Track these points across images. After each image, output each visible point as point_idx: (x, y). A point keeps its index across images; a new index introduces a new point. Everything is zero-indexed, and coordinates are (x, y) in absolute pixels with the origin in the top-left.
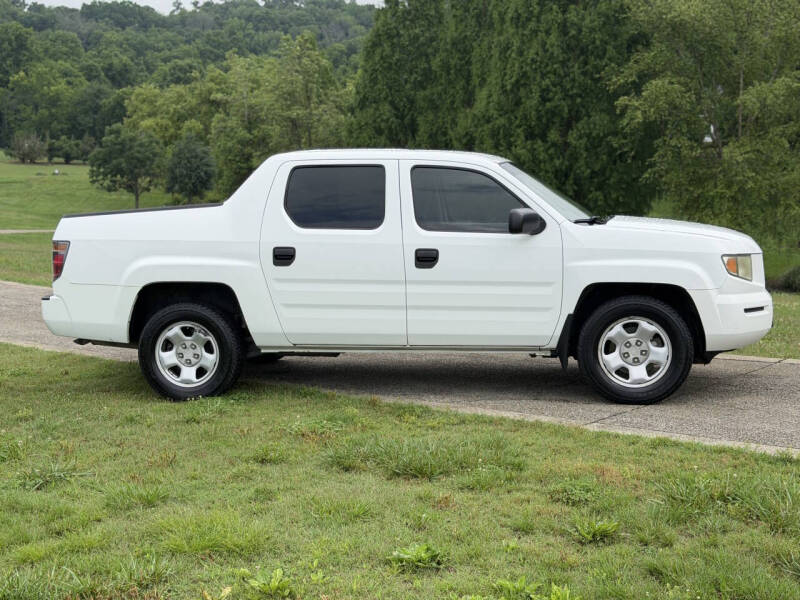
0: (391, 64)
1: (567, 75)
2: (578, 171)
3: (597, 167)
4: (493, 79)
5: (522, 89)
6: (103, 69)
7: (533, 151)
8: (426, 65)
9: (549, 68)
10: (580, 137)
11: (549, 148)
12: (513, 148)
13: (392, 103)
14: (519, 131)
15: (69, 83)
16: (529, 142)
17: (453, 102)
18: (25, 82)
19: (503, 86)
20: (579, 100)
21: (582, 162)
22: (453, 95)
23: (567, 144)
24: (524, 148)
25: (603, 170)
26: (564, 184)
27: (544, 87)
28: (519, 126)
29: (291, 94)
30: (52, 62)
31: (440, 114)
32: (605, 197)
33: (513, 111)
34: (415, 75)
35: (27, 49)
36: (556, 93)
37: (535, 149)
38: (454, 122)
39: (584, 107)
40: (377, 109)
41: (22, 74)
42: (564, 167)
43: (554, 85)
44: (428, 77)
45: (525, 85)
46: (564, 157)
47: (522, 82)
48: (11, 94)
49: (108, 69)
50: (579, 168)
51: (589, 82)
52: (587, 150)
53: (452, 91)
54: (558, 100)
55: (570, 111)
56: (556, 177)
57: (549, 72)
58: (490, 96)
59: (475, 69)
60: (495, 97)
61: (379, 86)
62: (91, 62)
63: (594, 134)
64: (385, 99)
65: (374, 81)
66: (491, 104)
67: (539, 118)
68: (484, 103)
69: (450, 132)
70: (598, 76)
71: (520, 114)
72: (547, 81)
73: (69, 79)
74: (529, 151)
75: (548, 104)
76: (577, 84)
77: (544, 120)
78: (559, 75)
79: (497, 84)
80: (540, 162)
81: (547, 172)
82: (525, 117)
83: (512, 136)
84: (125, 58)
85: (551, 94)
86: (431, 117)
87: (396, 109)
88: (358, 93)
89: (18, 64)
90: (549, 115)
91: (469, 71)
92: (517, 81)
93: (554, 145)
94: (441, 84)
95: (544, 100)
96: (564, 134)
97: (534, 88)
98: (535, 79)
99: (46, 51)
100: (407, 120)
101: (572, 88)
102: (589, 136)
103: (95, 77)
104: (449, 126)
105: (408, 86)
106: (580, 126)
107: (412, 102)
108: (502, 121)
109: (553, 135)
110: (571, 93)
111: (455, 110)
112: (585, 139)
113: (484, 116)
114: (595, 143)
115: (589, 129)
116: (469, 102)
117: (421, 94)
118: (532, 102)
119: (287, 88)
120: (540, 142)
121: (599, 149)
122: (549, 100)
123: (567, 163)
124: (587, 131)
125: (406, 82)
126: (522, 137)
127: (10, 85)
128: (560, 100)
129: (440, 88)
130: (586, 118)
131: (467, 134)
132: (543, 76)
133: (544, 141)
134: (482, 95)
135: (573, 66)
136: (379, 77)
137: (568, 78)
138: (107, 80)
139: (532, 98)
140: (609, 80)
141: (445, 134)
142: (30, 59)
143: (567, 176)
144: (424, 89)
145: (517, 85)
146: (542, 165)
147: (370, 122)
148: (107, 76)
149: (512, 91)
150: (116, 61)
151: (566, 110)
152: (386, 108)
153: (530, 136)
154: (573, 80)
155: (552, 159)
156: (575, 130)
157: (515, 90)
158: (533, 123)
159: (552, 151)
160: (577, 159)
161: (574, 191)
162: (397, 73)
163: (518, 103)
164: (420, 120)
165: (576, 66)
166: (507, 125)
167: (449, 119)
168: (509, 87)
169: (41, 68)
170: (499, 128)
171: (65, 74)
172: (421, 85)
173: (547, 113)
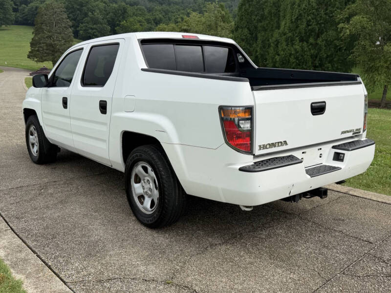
0: (248, 13)
1: (318, 14)
2: (321, 55)
3: (329, 54)
4: (288, 17)
5: (299, 21)
6: (153, 20)
7: (302, 47)
8: (263, 13)
9: (311, 12)
10: (323, 41)
11: (309, 46)
12: (294, 46)
13: (248, 28)
14: (297, 38)
15: (141, 25)
16: (301, 43)
17: (272, 28)
18: (126, 25)
19: (292, 20)
20: (323, 25)
21: (323, 51)
22: (272, 25)
23: (317, 44)
24: (299, 45)
25: (332, 55)
26: (315, 60)
27: (308, 20)
28: (297, 36)
29: (210, 26)
30: (136, 17)
31: (267, 33)
32: (332, 66)
33: (295, 30)
34: (258, 17)
35: (127, 13)
36: (313, 22)
37: (303, 46)
38: (272, 35)
39: (325, 28)
40: (242, 31)
41: (125, 22)
42: (315, 54)
43: (313, 19)
44: (263, 18)
45: (300, 19)
46: (315, 49)
47: (299, 18)
48: (121, 29)
49: (155, 20)
50: (322, 54)
51: (328, 17)
52: (325, 46)
53: (272, 23)
54: (314, 26)
55: (319, 30)
56: (311, 58)
57: (311, 13)
58: (286, 24)
59: (281, 14)
60: (288, 25)
61: (244, 22)
62: (149, 17)
63: (329, 39)
64: (246, 27)
65: (241, 19)
66: (286, 28)
67: (306, 33)
68: (283, 27)
69: (270, 40)
70: (331, 15)
71: (298, 31)
72: (310, 17)
73: (141, 23)
74: (301, 47)
75: (310, 27)
76: (322, 18)
77: (308, 34)
78: (315, 15)
79: (289, 19)
80: (305, 51)
81: (308, 55)
82: (300, 33)
83: (294, 40)
84: (160, 15)
85: (311, 23)
86: (263, 34)
87: (250, 31)
88: (235, 25)
89: (124, 18)
90: (310, 32)
91: (279, 14)
92: (297, 17)
93: (311, 44)
94: (268, 20)
95: (308, 25)
96: (316, 40)
97: (304, 20)
98: (305, 17)
99: (134, 14)
100: (254, 35)
101: (320, 20)
102: (326, 40)
103: (150, 23)
104: (270, 37)
105: (254, 22)
106: (323, 36)
107: (256, 27)
108: (290, 34)
109: (311, 40)
110: (320, 22)
111: (273, 30)
112: (325, 42)
113: (283, 33)
114: (328, 43)
115: (327, 37)
116: (278, 27)
117: (260, 24)
118: (303, 26)
119: (208, 23)
120: (305, 43)
121: (331, 46)
122: (310, 25)
123: (316, 52)
124: (326, 38)
125: (254, 19)
126: (298, 41)
127: (121, 26)
128: (315, 25)
129: (267, 22)
130: (325, 33)
131: (277, 40)
132: (308, 15)
133: (307, 42)
134: (283, 23)
135: (321, 11)
136: (244, 18)
137: (319, 16)
138: (154, 24)
139: (303, 24)
140: (336, 17)
141: (269, 40)
142: (128, 16)
143: (316, 57)
144: (261, 22)
145: (297, 19)
146: (306, 53)
147: (239, 36)
148: (154, 22)
149: (295, 21)
150: (157, 17)
151: (317, 29)
152: (246, 31)
153: (302, 40)
154: (321, 17)
155: (310, 50)
156: (321, 38)
157: (296, 21)
158: (303, 35)
159: (310, 47)
160: (321, 50)
161: (319, 63)
162: (251, 16)
163: (297, 27)
164: (259, 35)
165: (323, 11)
166: (292, 36)
167: (270, 34)
168: (294, 20)
169: (132, 20)
170: (289, 37)
171: (140, 22)
172: (260, 21)
173: (309, 30)
